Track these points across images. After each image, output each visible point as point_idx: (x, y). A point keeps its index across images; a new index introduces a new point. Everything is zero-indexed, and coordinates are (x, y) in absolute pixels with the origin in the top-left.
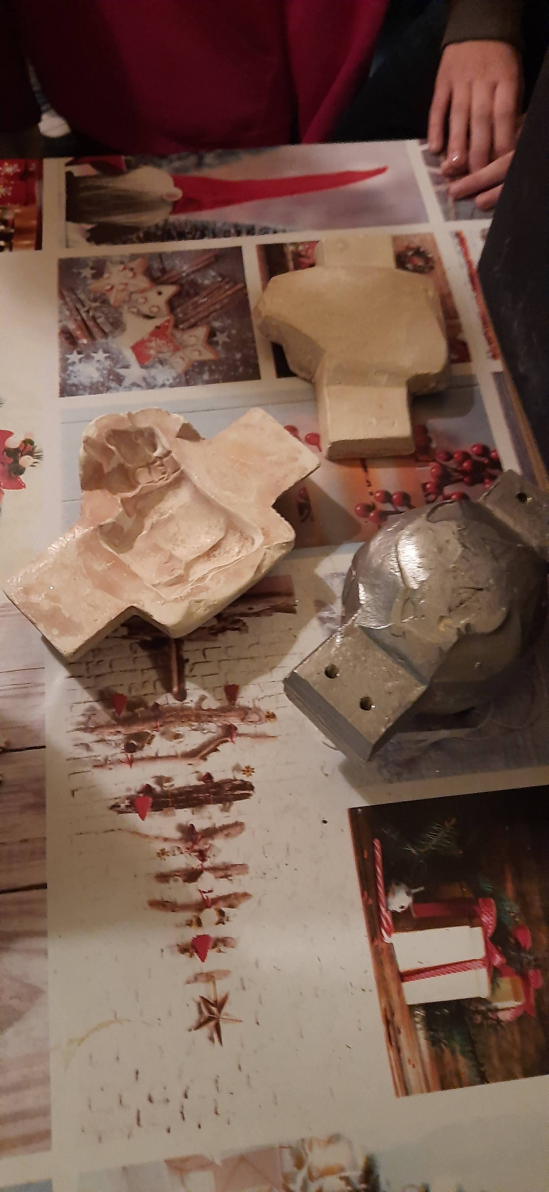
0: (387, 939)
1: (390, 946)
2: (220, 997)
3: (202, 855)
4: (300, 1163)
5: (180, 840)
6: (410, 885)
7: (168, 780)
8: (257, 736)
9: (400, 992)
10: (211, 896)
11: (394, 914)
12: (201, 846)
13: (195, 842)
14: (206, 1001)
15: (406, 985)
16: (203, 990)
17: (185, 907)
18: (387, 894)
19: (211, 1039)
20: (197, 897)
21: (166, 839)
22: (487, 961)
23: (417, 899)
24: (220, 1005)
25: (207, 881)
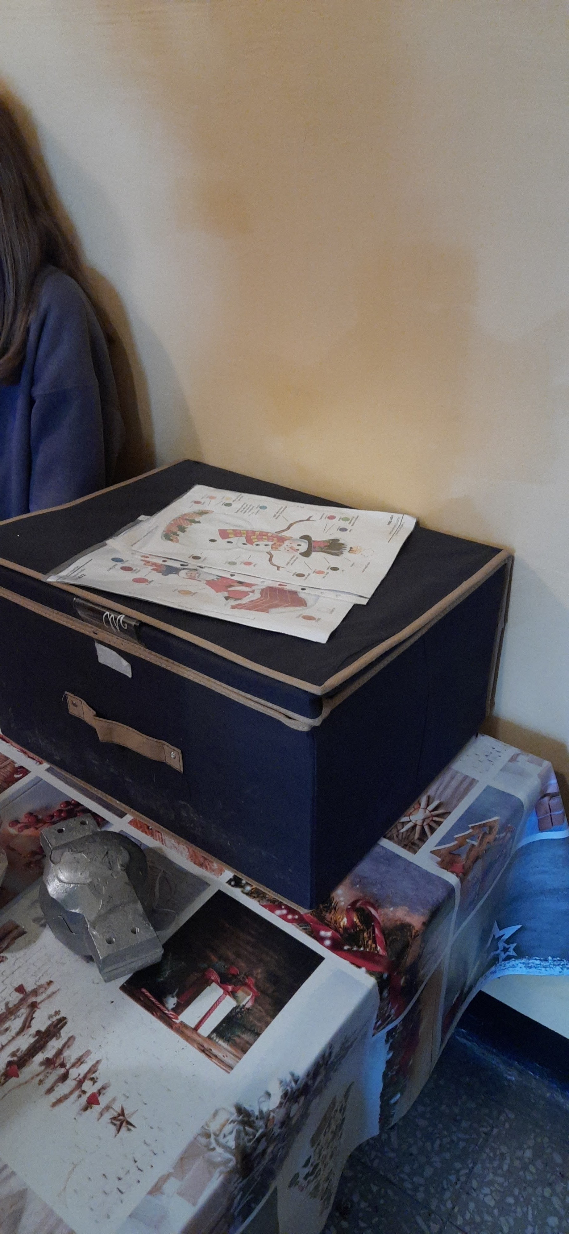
0: (178, 1021)
1: (182, 1023)
2: (119, 1111)
3: (63, 1065)
4: (208, 1136)
5: (46, 1068)
6: (171, 993)
7: (18, 1050)
8: (49, 997)
9: (199, 1035)
10: (81, 1077)
11: (173, 1010)
12: (58, 1062)
13: (54, 1063)
14: (114, 1118)
15: (200, 1031)
16: (108, 1116)
17: (71, 1092)
18: (164, 1005)
19: (129, 1130)
20: (74, 1083)
21: (38, 1075)
22: (226, 992)
23: (178, 996)
24: (122, 1113)
25: (75, 1073)
